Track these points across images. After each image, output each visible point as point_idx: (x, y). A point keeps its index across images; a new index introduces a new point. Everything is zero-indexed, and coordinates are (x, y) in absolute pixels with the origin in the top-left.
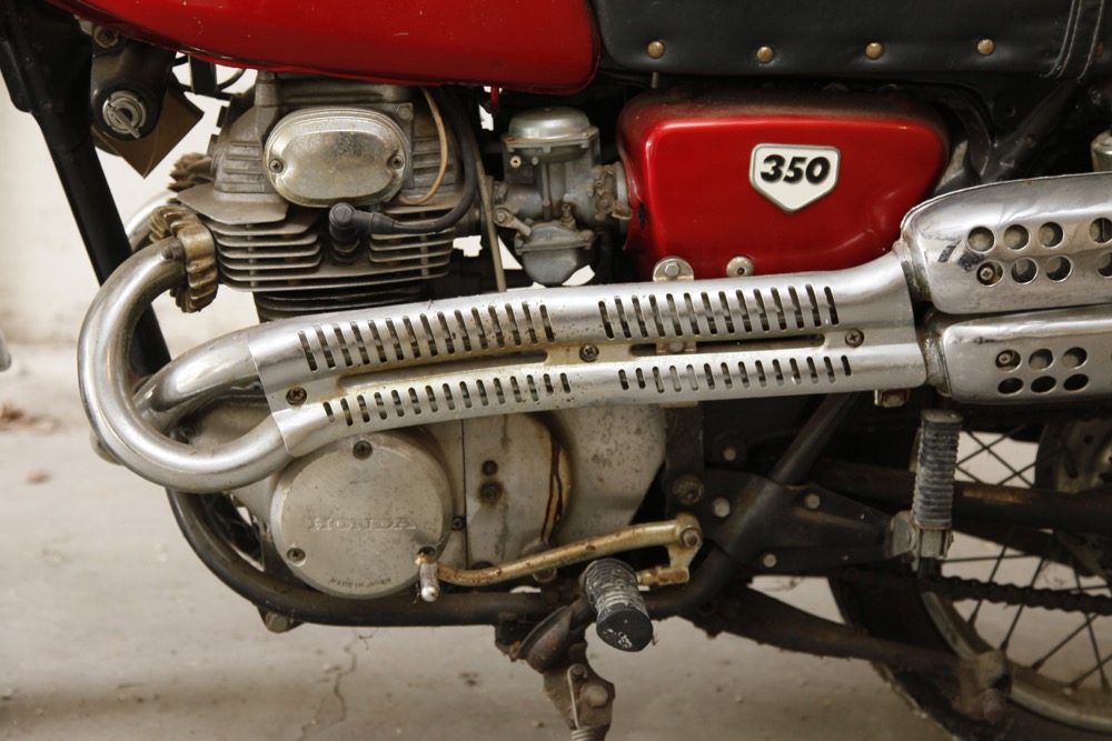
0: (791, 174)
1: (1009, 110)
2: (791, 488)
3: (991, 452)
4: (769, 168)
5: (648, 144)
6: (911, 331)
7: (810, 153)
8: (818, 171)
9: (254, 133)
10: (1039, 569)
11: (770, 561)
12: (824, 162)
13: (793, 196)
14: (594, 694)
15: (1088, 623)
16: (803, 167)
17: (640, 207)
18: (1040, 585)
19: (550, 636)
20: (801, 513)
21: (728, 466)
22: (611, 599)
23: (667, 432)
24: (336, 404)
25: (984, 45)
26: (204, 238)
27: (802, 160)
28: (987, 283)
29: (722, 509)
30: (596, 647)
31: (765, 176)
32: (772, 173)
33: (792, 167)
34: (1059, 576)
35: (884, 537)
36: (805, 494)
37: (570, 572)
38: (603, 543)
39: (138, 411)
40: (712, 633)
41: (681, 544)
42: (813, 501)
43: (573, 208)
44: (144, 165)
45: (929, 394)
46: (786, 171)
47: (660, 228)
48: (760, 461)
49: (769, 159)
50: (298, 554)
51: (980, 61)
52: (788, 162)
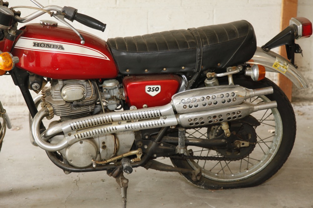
0: (153, 90)
1: (190, 76)
2: (158, 143)
3: (198, 132)
4: (149, 89)
5: (128, 86)
6: (174, 116)
7: (156, 86)
8: (157, 89)
9: (58, 89)
11: (155, 156)
12: (158, 88)
13: (153, 94)
14: (125, 181)
15: (220, 162)
16: (154, 89)
17: (127, 96)
18: (209, 156)
19: (116, 172)
20: (160, 147)
21: (146, 139)
22: (126, 165)
23: (135, 135)
24: (77, 136)
25: (183, 68)
26: (52, 108)
27: (154, 88)
28: (185, 108)
29: (146, 147)
30: (125, 174)
31: (148, 91)
33: (152, 89)
34: (213, 153)
35: (175, 150)
36: (160, 143)
37: (119, 160)
38: (125, 155)
39: (42, 137)
40: (147, 169)
41: (139, 154)
42: (162, 145)
43: (115, 97)
44: (37, 92)
45: (179, 126)
46: (151, 90)
49: (148, 88)
50: (71, 161)
51: (182, 70)
52: (152, 88)
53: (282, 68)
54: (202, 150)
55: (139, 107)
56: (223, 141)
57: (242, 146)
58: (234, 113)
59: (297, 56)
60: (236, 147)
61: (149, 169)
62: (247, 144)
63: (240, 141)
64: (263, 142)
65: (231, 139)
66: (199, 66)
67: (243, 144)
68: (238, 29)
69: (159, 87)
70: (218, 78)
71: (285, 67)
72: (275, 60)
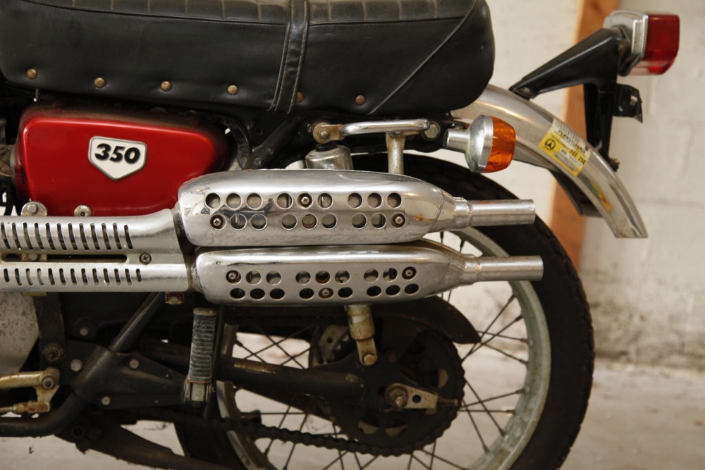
0: (115, 156)
1: (259, 132)
2: (119, 354)
3: (279, 347)
4: (100, 151)
7: (128, 145)
8: (132, 156)
10: (305, 420)
11: (106, 401)
12: (137, 152)
13: (117, 170)
15: (340, 457)
16: (123, 153)
18: (304, 430)
20: (126, 371)
21: (83, 339)
23: (37, 313)
25: (232, 88)
27: (122, 148)
28: (219, 227)
29: (76, 366)
31: (98, 156)
32: (102, 154)
33: (115, 152)
34: (320, 425)
36: (129, 359)
40: (84, 449)
41: (44, 386)
42: (134, 364)
46: (111, 154)
47: (31, 184)
48: (104, 337)
49: (100, 146)
51: (229, 97)
52: (113, 149)
53: (568, 155)
54: (287, 413)
55: (58, 208)
56: (351, 378)
57: (411, 405)
58: (392, 273)
59: (621, 126)
60: (390, 404)
61: (91, 453)
62: (429, 401)
63: (409, 388)
64: (486, 411)
65: (379, 379)
66: (288, 91)
67: (417, 399)
70: (352, 142)
71: (580, 154)
72: (551, 126)
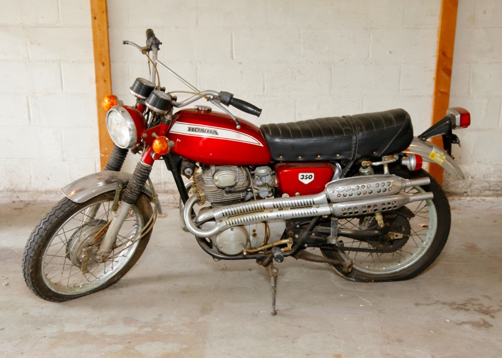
1: (344, 164)
2: (309, 232)
3: (350, 222)
4: (302, 177)
5: (280, 173)
6: (327, 204)
7: (309, 174)
8: (310, 177)
9: (210, 174)
10: (360, 244)
11: (306, 245)
12: (311, 176)
13: (306, 182)
14: (275, 271)
15: (371, 253)
16: (308, 177)
17: (279, 184)
18: (361, 247)
19: (266, 261)
21: (298, 228)
22: (276, 254)
23: (286, 223)
24: (228, 223)
25: (338, 155)
26: (203, 194)
27: (307, 175)
28: (339, 197)
29: (297, 236)
30: (274, 262)
31: (301, 179)
34: (365, 245)
35: (326, 240)
37: (270, 249)
38: (275, 244)
39: (193, 223)
40: (297, 259)
41: (289, 243)
42: (313, 234)
43: (267, 184)
44: (188, 177)
45: (331, 215)
46: (305, 177)
49: (302, 175)
50: (221, 248)
51: (337, 158)
53: (438, 158)
54: (354, 242)
55: (292, 195)
56: (376, 232)
57: (395, 238)
58: (389, 203)
59: (454, 146)
60: (389, 238)
61: (299, 259)
62: (400, 236)
63: (394, 233)
64: (417, 235)
65: (385, 230)
66: (354, 154)
67: (397, 236)
68: (395, 118)
69: (313, 174)
70: (373, 167)
71: (442, 157)
72: (432, 150)
